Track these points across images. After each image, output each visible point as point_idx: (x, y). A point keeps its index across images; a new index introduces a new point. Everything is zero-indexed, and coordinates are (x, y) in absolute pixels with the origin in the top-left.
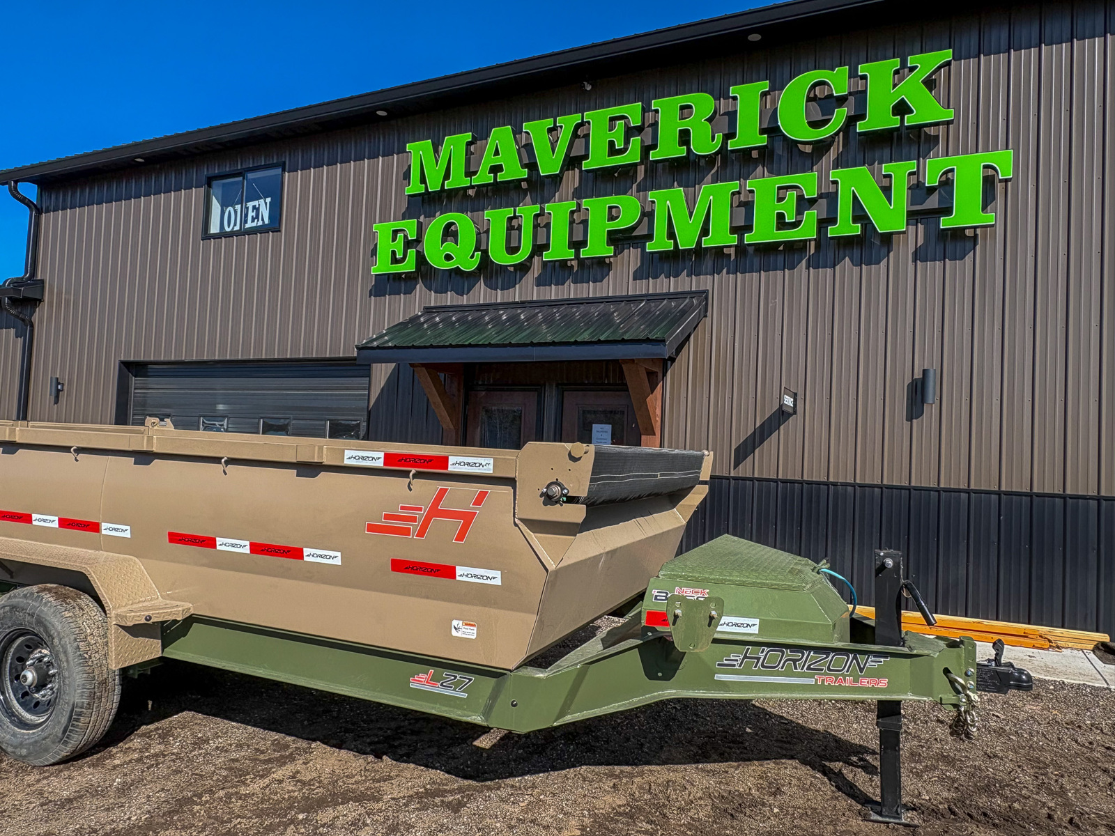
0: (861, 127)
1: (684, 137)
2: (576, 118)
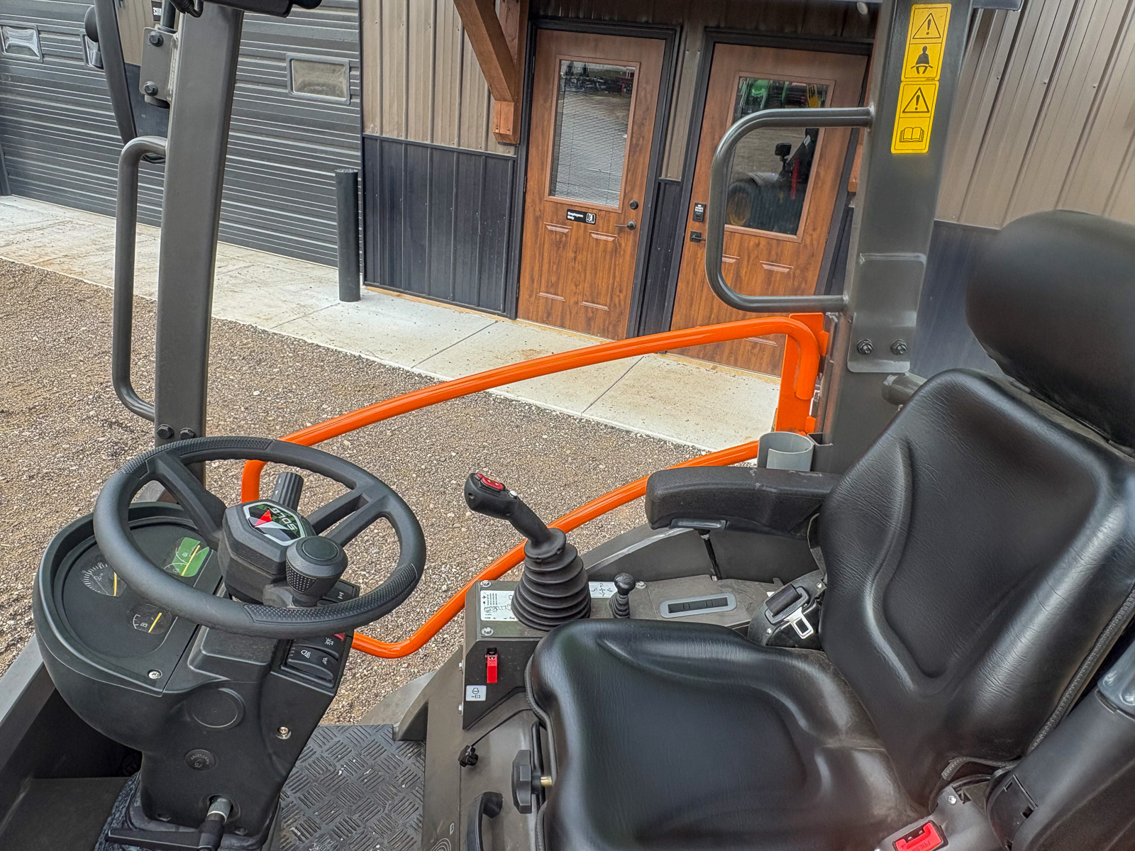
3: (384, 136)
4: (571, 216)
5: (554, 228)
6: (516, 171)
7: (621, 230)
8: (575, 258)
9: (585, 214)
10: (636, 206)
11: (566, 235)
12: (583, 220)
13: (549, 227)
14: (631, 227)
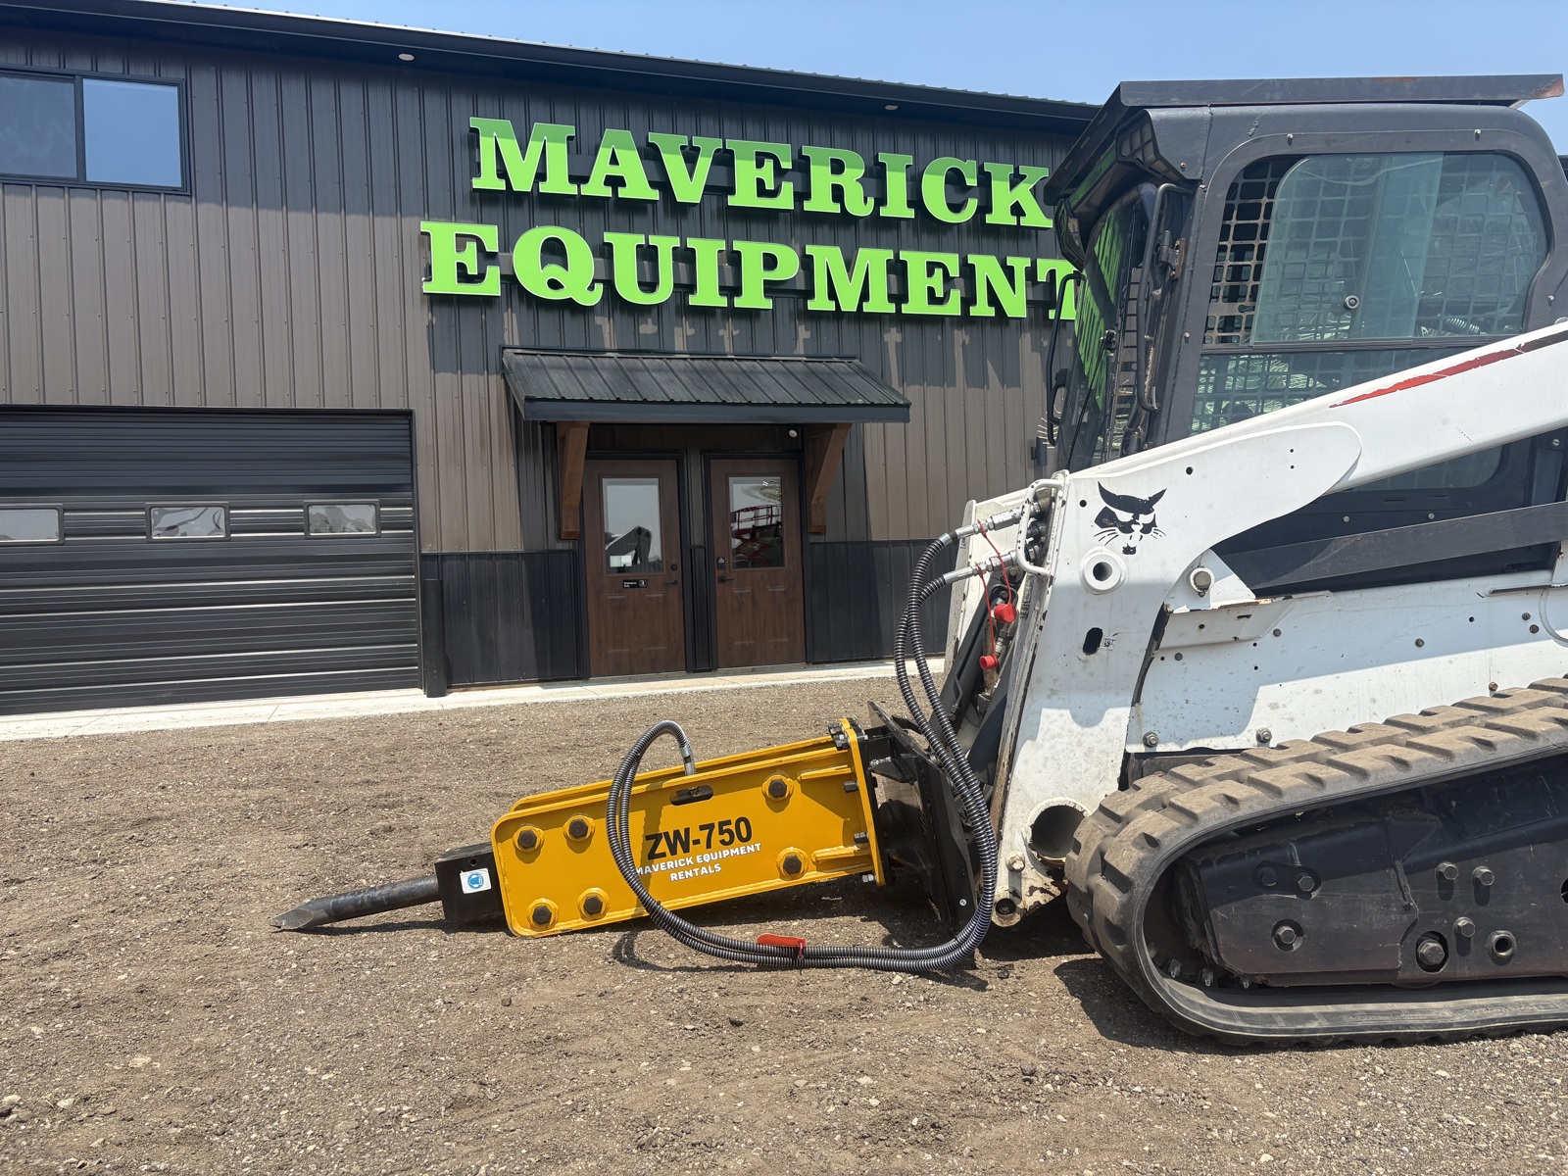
0: (990, 219)
1: (838, 193)
2: (718, 144)
3: (444, 551)
4: (627, 585)
5: (613, 597)
6: (576, 559)
7: (667, 585)
8: (635, 616)
9: (637, 581)
10: (673, 568)
11: (624, 599)
12: (637, 586)
13: (609, 597)
14: (675, 583)
